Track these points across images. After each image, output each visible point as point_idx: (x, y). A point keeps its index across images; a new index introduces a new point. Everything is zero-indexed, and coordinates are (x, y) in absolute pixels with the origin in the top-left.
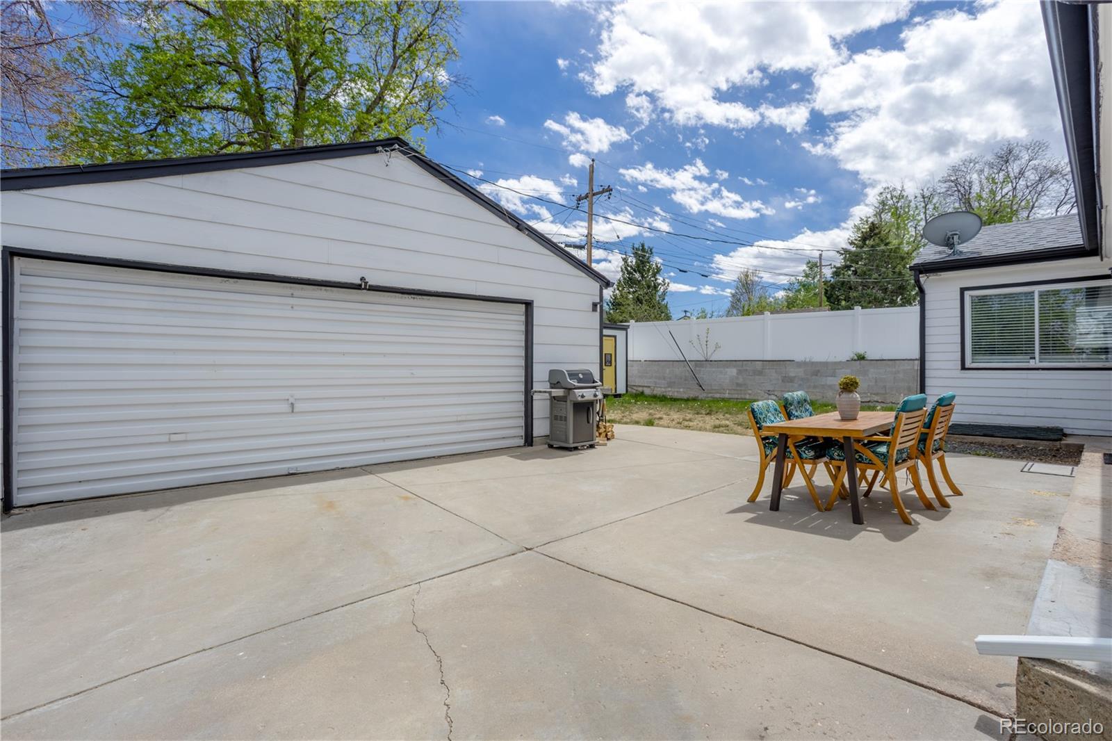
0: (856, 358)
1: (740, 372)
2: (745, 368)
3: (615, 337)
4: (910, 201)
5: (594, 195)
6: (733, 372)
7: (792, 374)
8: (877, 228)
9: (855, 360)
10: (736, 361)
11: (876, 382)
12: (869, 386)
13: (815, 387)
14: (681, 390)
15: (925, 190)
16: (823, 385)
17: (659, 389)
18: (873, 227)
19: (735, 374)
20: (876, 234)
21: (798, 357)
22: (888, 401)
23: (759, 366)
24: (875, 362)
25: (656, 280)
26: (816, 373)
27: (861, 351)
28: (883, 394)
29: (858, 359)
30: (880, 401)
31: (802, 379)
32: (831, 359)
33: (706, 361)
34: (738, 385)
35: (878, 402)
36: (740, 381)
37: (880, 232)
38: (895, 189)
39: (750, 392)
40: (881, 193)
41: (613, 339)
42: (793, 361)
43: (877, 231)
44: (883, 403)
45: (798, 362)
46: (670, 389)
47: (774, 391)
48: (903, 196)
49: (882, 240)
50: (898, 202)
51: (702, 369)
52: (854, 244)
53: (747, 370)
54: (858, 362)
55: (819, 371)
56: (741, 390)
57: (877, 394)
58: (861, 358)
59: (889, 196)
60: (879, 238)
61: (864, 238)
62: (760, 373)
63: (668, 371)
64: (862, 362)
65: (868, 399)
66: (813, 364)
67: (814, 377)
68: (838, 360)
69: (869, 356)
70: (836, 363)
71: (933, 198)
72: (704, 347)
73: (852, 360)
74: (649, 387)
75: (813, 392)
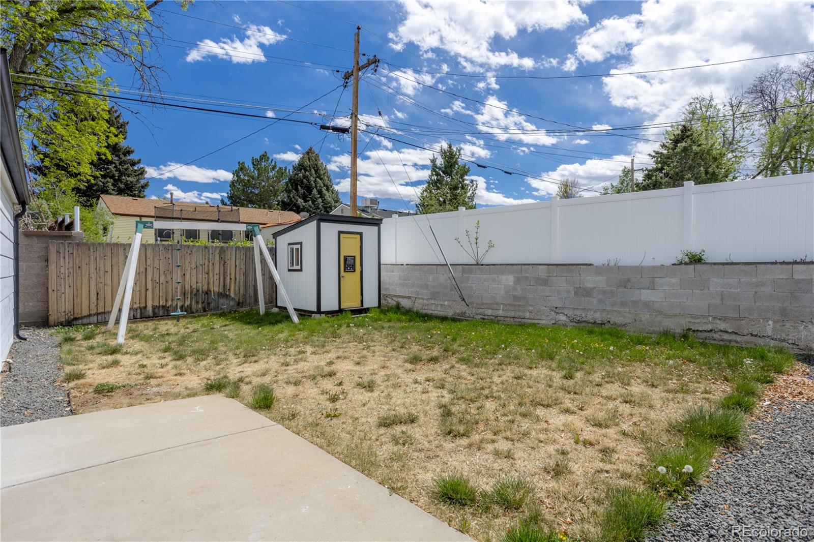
0: (687, 260)
1: (518, 280)
2: (524, 275)
3: (361, 234)
4: (719, 110)
5: (359, 69)
6: (509, 280)
7: (589, 285)
8: (689, 130)
9: (686, 264)
10: (513, 265)
11: (722, 299)
12: (709, 305)
13: (622, 304)
14: (446, 303)
15: (733, 99)
16: (634, 302)
17: (421, 301)
18: (685, 129)
19: (511, 284)
20: (688, 137)
21: (598, 257)
22: (746, 332)
23: (543, 270)
24: (721, 266)
25: (463, 181)
26: (625, 283)
27: (695, 249)
28: (736, 319)
29: (691, 263)
30: (730, 331)
31: (604, 292)
32: (648, 262)
33: (477, 264)
34: (516, 298)
35: (727, 332)
36: (519, 293)
37: (692, 134)
38: (703, 99)
39: (531, 308)
40: (691, 104)
41: (358, 236)
42: (590, 265)
43: (689, 133)
44: (736, 333)
45: (597, 266)
46: (433, 302)
47: (563, 308)
48: (712, 106)
49: (694, 142)
50: (707, 111)
51: (472, 276)
52: (666, 147)
53: (527, 277)
54: (692, 267)
55: (629, 280)
56: (519, 306)
57: (725, 319)
58: (696, 260)
59: (698, 106)
60: (691, 139)
61: (676, 141)
62: (545, 282)
63: (431, 277)
64: (698, 266)
65: (710, 327)
66: (619, 269)
67: (620, 289)
68: (658, 263)
69: (709, 257)
70: (655, 269)
71: (741, 106)
72: (474, 246)
73: (681, 263)
74: (409, 298)
75: (619, 312)
